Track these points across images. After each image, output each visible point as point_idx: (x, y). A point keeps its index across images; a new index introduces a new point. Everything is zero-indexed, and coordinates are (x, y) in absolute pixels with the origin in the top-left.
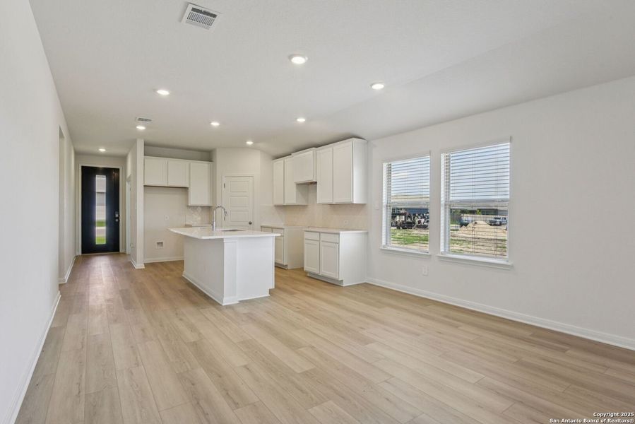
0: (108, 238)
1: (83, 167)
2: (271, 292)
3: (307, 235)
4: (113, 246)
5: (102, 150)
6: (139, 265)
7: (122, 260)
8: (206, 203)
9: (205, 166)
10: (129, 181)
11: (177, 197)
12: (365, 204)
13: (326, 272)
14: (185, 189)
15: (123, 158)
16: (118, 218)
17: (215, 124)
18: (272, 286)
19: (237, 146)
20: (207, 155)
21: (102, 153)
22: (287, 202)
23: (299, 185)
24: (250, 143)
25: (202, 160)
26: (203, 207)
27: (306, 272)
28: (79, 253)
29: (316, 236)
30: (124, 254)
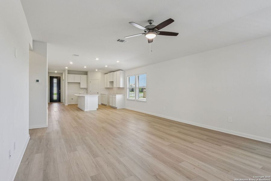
0: (57, 98)
1: (50, 76)
2: (97, 109)
3: (110, 96)
4: (59, 100)
5: (56, 72)
6: (66, 104)
7: (61, 104)
8: (85, 87)
9: (85, 76)
10: (63, 80)
11: (77, 85)
12: (124, 88)
13: (114, 106)
14: (79, 83)
15: (62, 74)
16: (60, 92)
17: (85, 67)
18: (98, 108)
19: (93, 71)
20: (86, 73)
21: (56, 73)
22: (108, 87)
23: (110, 82)
24: (97, 70)
25: (84, 74)
26: (84, 88)
27: (110, 106)
28: (49, 102)
29: (112, 96)
30: (62, 102)
